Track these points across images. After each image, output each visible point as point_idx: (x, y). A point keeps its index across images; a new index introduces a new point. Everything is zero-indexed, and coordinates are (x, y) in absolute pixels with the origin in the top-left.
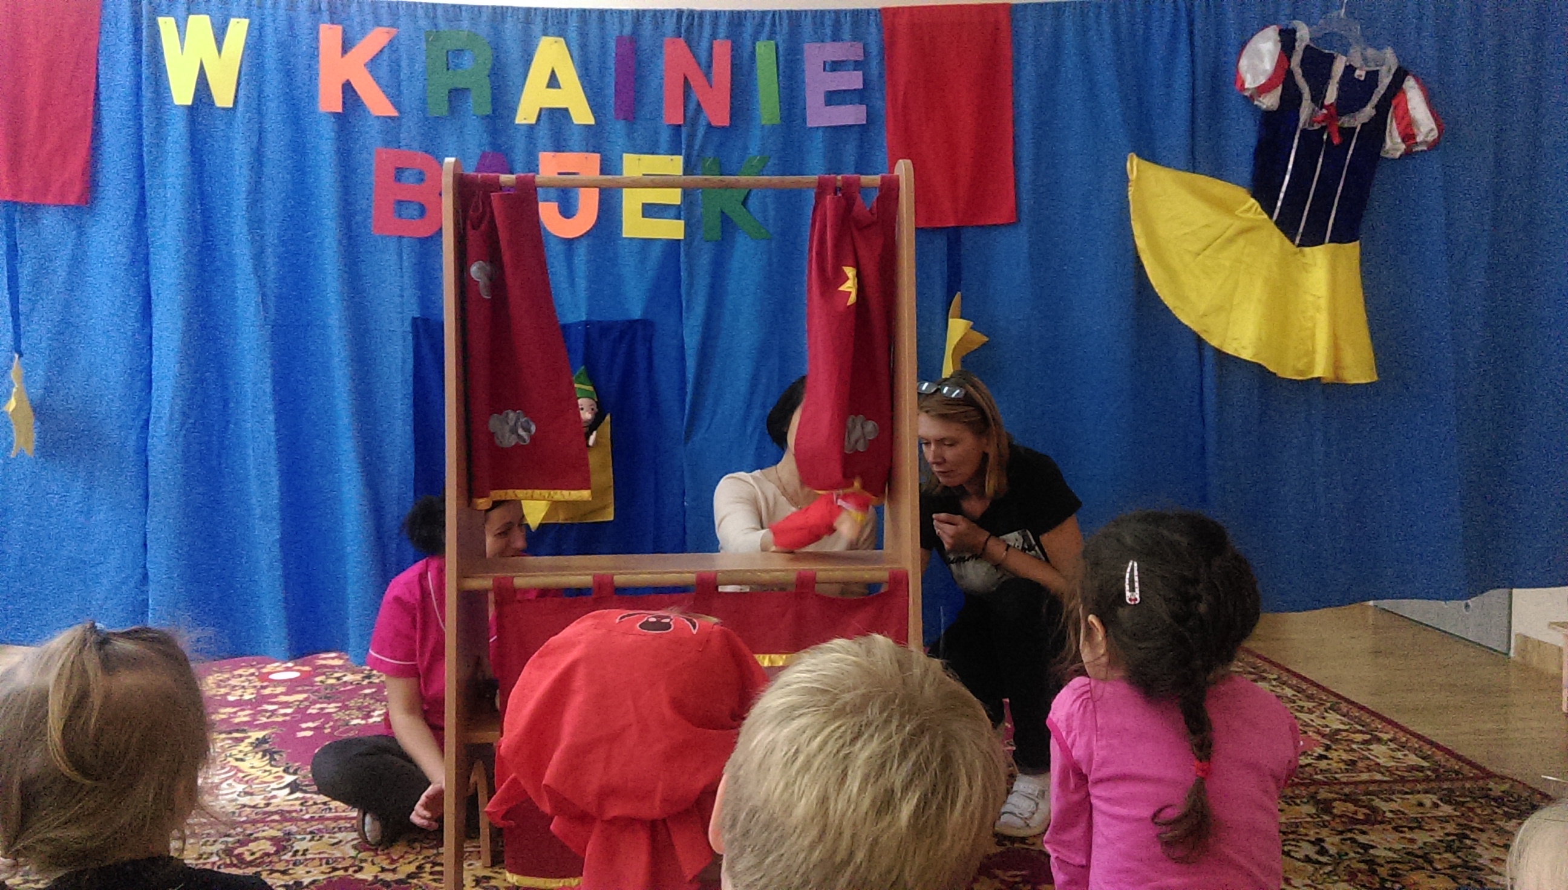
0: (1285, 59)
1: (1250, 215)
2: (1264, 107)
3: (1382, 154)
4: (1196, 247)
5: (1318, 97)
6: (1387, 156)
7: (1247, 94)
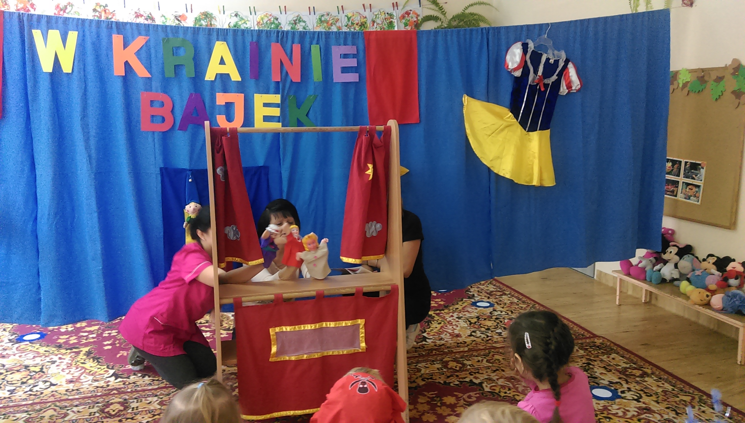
0: (524, 56)
1: (509, 120)
2: (516, 76)
3: (559, 93)
4: (489, 133)
5: (536, 72)
6: (561, 94)
7: (509, 70)
